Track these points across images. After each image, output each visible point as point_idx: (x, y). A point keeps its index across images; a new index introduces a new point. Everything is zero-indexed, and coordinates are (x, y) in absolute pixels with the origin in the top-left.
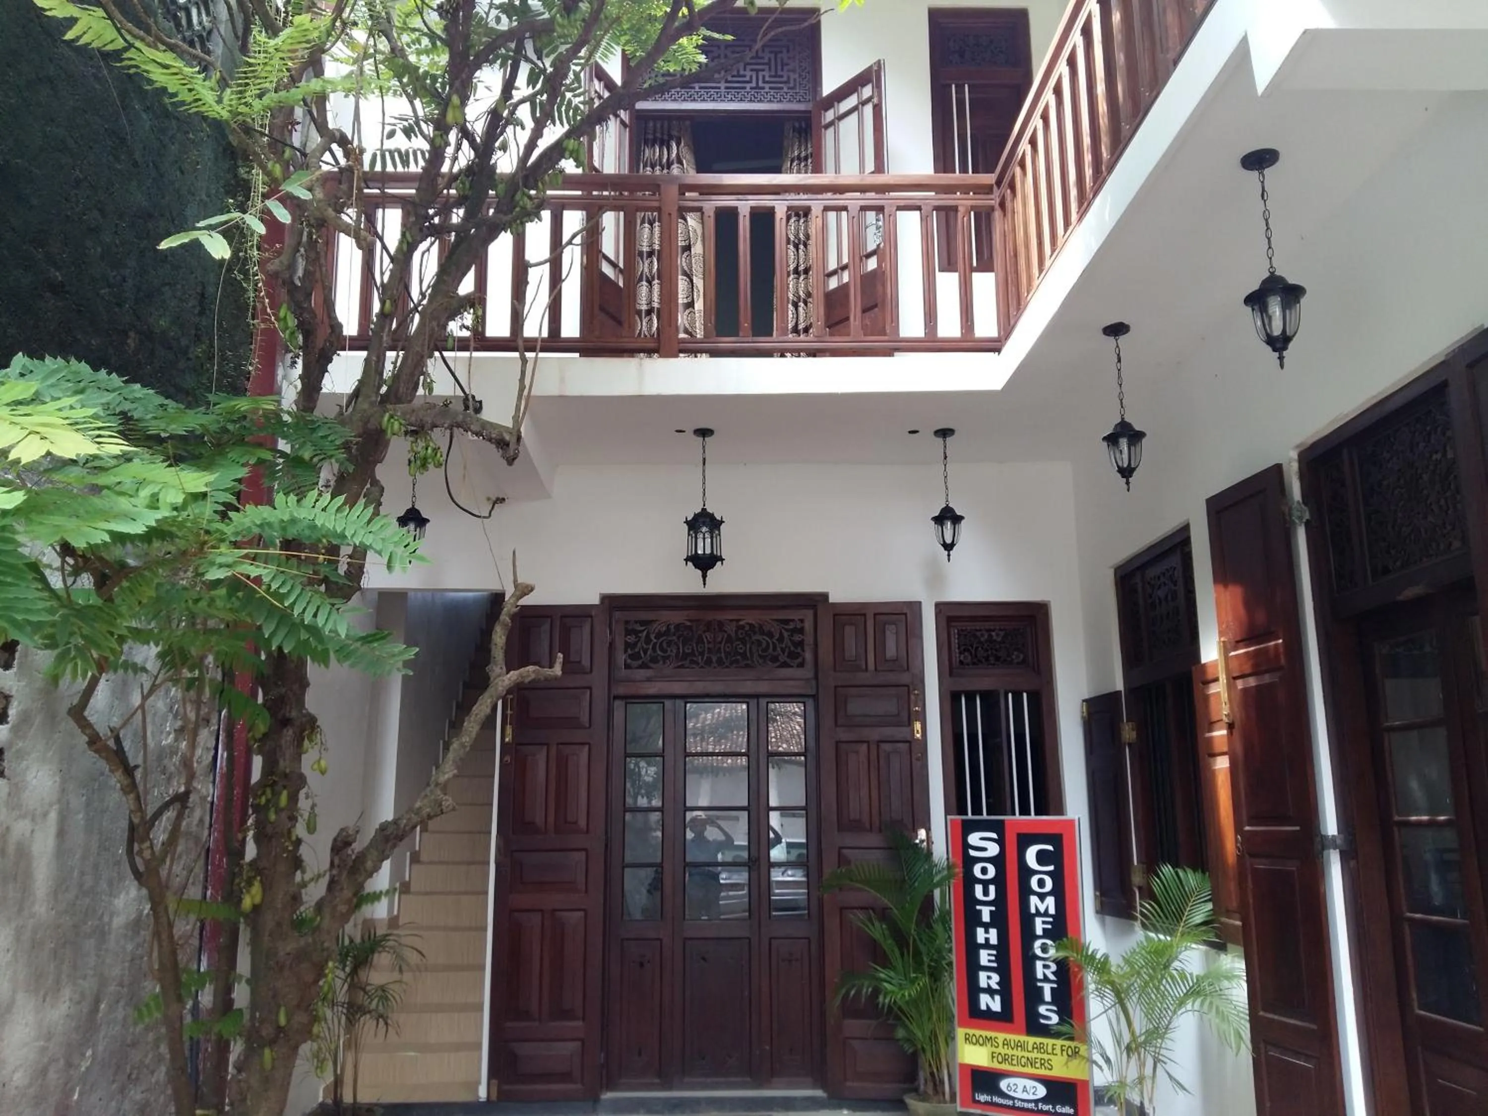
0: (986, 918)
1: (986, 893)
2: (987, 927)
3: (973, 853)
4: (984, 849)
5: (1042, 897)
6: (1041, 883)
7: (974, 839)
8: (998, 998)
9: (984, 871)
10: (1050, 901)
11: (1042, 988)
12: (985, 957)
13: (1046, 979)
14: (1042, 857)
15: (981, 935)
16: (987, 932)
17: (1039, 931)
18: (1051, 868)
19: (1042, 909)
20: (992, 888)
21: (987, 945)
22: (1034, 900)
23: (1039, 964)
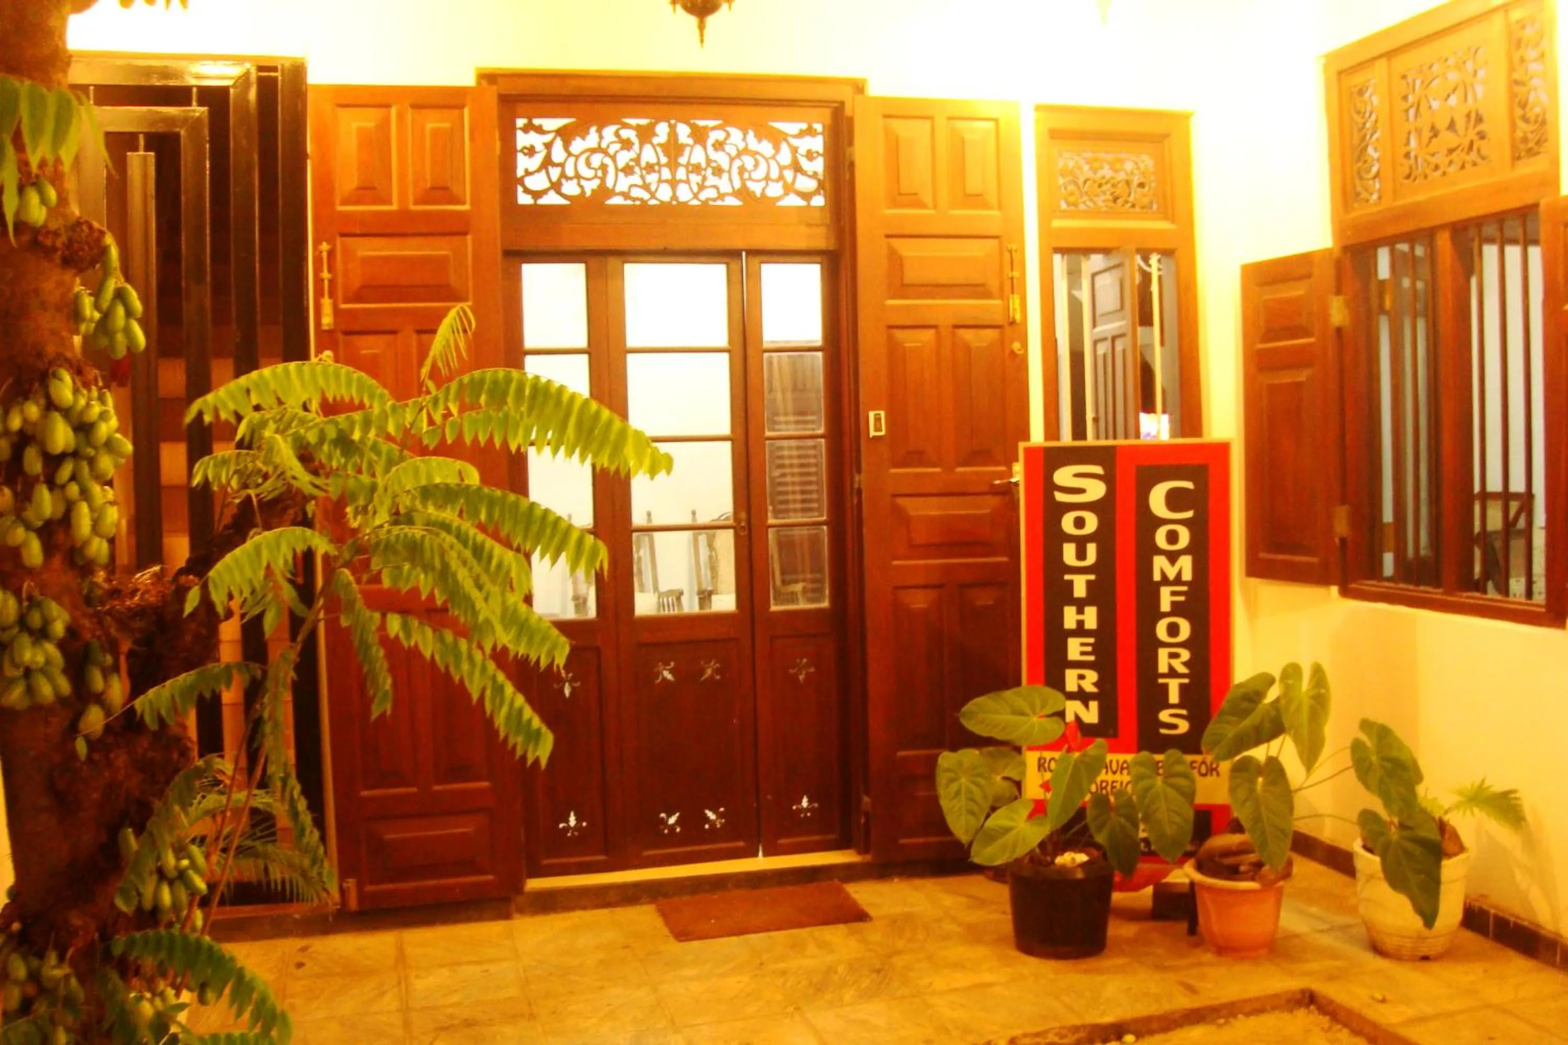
0: (1080, 591)
1: (1081, 555)
2: (1080, 605)
3: (1060, 497)
4: (1081, 491)
5: (1172, 557)
6: (1172, 537)
7: (1064, 476)
8: (1094, 705)
9: (1080, 523)
10: (1186, 564)
11: (1166, 686)
12: (1075, 649)
13: (1173, 673)
14: (1175, 500)
15: (1070, 617)
16: (1080, 611)
17: (1165, 606)
18: (1189, 514)
19: (1171, 574)
20: (1091, 549)
21: (1081, 630)
22: (1160, 563)
23: (1163, 653)
